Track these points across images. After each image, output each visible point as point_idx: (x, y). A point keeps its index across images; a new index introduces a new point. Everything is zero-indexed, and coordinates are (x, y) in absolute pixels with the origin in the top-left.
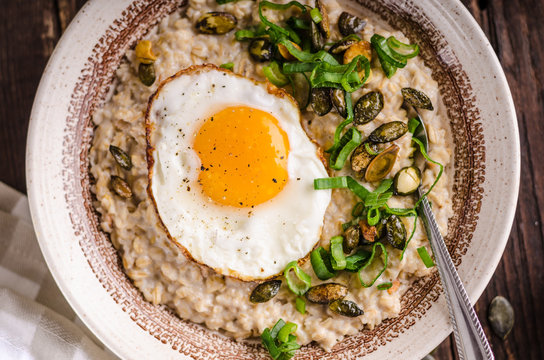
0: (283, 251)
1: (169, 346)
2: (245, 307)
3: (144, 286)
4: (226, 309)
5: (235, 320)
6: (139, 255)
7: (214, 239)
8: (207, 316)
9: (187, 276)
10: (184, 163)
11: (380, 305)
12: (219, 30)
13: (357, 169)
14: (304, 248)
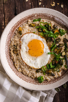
0: (42, 64)
1: (22, 79)
2: (35, 73)
3: (18, 69)
4: (32, 73)
5: (33, 75)
6: (17, 63)
7: (30, 61)
8: (28, 74)
9: (25, 67)
11: (58, 74)
12: (33, 26)
13: (55, 51)
14: (45, 64)
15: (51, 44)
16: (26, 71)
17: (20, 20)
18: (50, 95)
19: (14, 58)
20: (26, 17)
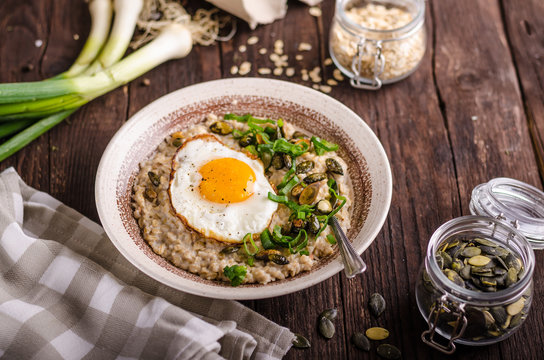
0: (244, 229)
2: (215, 257)
3: (154, 245)
4: (204, 259)
5: (208, 267)
6: (155, 229)
7: (203, 213)
8: (191, 263)
9: (183, 240)
10: (192, 179)
11: (300, 263)
12: (223, 131)
13: (295, 194)
14: (257, 228)
15: (282, 176)
16: (184, 251)
17: (181, 109)
18: (267, 348)
19: (145, 211)
20: (203, 104)
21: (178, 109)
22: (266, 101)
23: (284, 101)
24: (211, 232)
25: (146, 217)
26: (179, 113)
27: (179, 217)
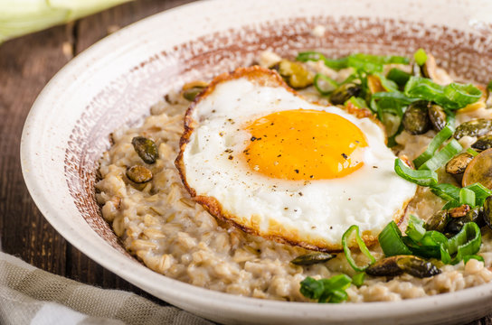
2: (282, 271)
9: (211, 243)
10: (229, 142)
12: (295, 80)
13: (453, 169)
14: (372, 221)
16: (214, 262)
17: (202, 39)
19: (127, 201)
20: (249, 32)
21: (194, 38)
22: (388, 27)
23: (428, 25)
24: (272, 223)
25: (130, 213)
26: (196, 47)
27: (203, 202)
